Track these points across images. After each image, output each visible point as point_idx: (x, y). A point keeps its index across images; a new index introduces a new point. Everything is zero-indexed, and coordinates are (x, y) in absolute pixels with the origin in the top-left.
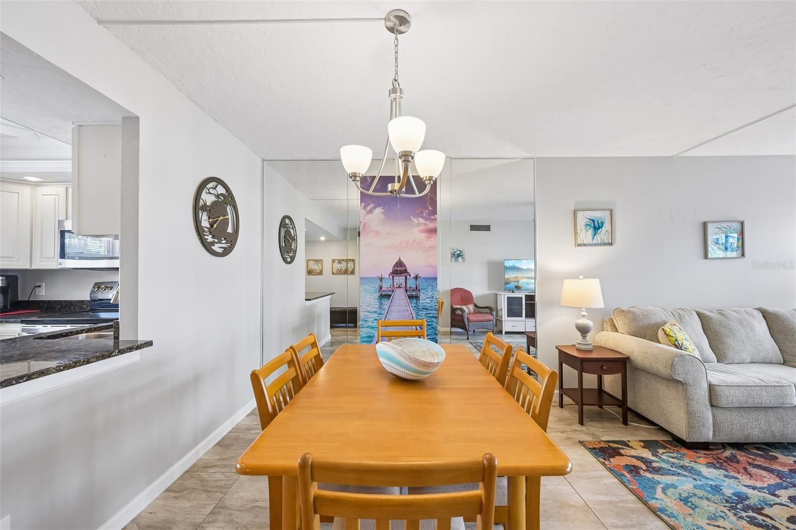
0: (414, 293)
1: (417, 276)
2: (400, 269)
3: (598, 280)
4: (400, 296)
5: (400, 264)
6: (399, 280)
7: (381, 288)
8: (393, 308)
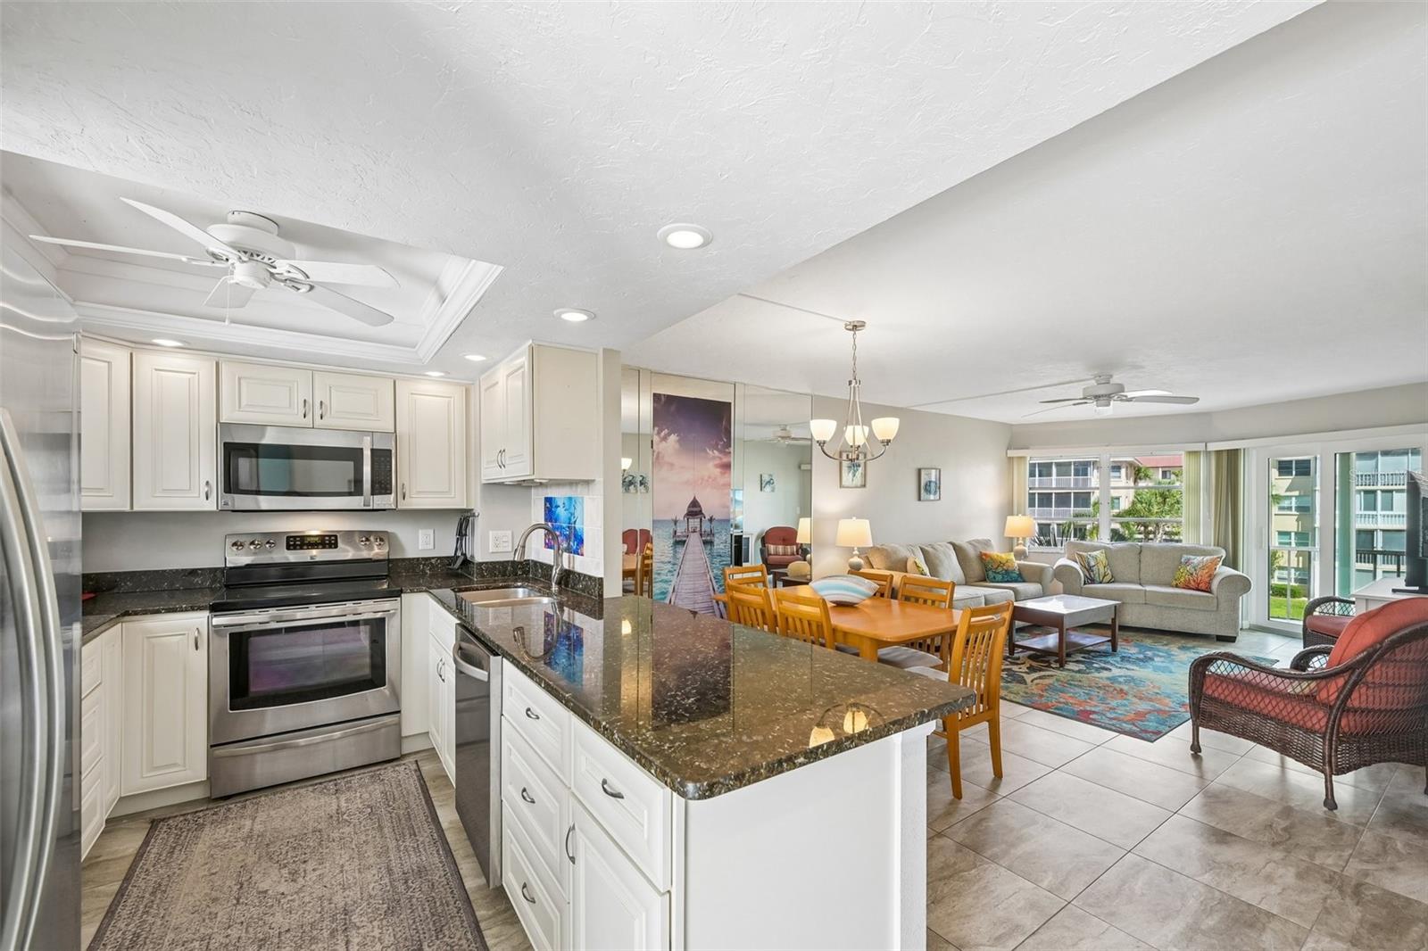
0: (709, 538)
1: (711, 518)
2: (695, 510)
3: (867, 521)
4: (695, 541)
5: (695, 503)
6: (694, 522)
7: (675, 532)
8: (687, 557)
